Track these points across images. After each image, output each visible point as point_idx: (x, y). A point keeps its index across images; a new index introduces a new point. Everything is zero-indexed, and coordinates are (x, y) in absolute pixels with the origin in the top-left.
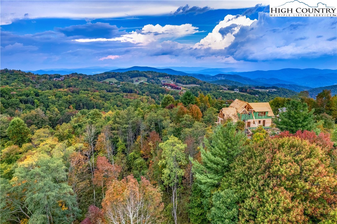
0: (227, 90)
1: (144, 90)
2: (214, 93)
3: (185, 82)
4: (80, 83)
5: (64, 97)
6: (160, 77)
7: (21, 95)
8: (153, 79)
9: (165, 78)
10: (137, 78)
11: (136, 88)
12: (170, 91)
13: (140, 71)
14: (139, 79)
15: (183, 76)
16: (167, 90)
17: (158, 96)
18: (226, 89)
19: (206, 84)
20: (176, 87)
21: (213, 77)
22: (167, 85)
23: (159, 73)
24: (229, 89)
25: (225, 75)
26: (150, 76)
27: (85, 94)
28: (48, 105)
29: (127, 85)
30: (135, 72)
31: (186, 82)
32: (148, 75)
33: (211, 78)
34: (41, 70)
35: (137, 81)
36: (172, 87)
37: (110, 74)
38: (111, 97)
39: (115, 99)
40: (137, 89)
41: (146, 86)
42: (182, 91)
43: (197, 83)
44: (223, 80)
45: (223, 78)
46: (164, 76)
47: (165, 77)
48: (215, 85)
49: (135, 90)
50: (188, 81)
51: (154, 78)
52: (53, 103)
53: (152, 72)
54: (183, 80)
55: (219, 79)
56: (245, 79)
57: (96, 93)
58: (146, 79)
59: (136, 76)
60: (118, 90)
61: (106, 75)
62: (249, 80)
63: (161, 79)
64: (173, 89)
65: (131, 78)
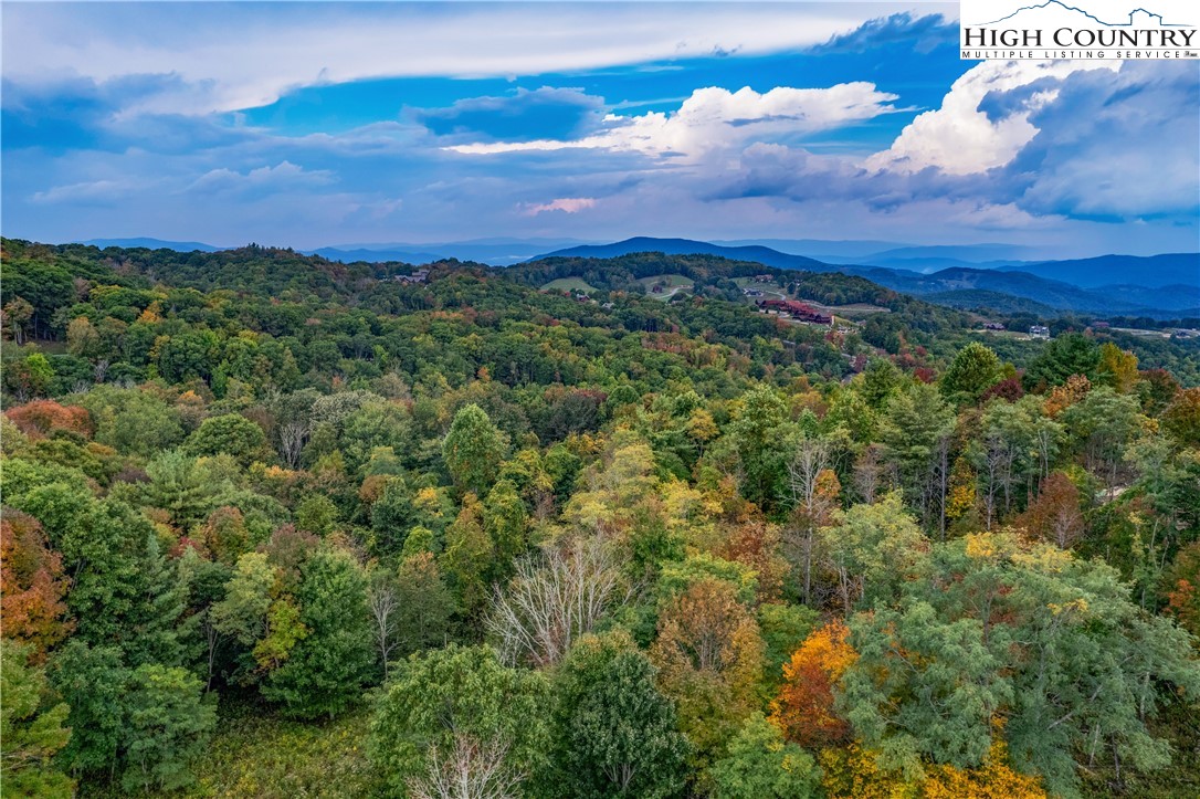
0: (999, 329)
1: (696, 323)
2: (956, 342)
3: (835, 295)
4: (484, 292)
5: (457, 339)
6: (736, 274)
7: (333, 331)
8: (714, 283)
9: (758, 280)
10: (658, 277)
11: (669, 313)
12: (791, 327)
13: (667, 254)
14: (663, 284)
15: (826, 275)
16: (782, 323)
17: (749, 345)
18: (997, 325)
19: (914, 304)
20: (812, 315)
21: (927, 278)
22: (778, 306)
23: (735, 262)
24: (1007, 326)
25: (972, 273)
26: (704, 273)
27: (521, 330)
28: (414, 365)
29: (637, 302)
30: (652, 258)
31: (839, 297)
32: (695, 269)
33: (921, 283)
34: (328, 248)
35: (656, 289)
36: (796, 313)
37: (566, 264)
38: (604, 342)
39: (617, 350)
40: (674, 317)
41: (701, 308)
42: (836, 326)
43: (877, 300)
44: (970, 290)
45: (967, 285)
46: (753, 272)
47: (758, 277)
48: (945, 309)
49: (667, 320)
50: (844, 291)
51: (718, 279)
52: (430, 357)
53: (708, 258)
54: (827, 287)
55: (952, 285)
56: (1058, 288)
57: (557, 327)
58: (689, 284)
59: (654, 270)
60: (609, 318)
61: (553, 268)
62: (1074, 291)
63: (741, 282)
64: (798, 321)
65: (637, 277)
